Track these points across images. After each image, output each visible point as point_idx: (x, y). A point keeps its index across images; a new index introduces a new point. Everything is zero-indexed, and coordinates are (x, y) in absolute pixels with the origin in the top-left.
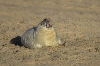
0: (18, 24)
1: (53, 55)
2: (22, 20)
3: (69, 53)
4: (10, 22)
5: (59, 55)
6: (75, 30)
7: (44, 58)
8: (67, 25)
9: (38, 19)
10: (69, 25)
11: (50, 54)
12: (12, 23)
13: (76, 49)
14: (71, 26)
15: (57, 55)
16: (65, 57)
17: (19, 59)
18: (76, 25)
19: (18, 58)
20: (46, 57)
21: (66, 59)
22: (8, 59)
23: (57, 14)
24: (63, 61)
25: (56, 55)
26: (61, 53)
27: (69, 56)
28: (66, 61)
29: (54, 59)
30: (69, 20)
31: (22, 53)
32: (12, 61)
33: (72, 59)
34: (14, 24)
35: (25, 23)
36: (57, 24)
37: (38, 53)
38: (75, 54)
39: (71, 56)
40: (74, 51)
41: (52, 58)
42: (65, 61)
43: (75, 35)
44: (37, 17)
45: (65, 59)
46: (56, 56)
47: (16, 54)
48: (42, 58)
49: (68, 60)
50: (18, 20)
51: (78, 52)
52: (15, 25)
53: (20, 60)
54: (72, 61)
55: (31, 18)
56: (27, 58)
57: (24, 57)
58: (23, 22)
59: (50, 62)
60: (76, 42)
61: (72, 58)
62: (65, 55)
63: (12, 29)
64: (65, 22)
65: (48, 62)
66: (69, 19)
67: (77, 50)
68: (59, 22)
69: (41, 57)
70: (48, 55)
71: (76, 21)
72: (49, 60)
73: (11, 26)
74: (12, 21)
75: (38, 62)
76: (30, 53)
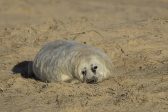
0: (45, 31)
1: (117, 94)
2: (54, 24)
3: (148, 89)
4: (28, 29)
5: (128, 93)
6: (159, 41)
7: (100, 99)
8: (144, 33)
9: (84, 20)
10: (149, 33)
11: (111, 92)
12: (33, 29)
13: (162, 79)
14: (151, 34)
15: (125, 94)
16: (141, 97)
17: (48, 103)
18: (162, 32)
19: (46, 101)
20: (103, 97)
21: (144, 101)
22: (26, 103)
23: (122, 10)
24: (137, 106)
25: (122, 93)
26: (134, 89)
27: (149, 95)
28: (144, 105)
29: (119, 101)
30: (147, 23)
31: (54, 90)
32: (36, 107)
33: (156, 100)
34: (36, 32)
35: (59, 28)
36: (123, 30)
38: (160, 90)
39: (153, 95)
40: (160, 85)
41: (115, 99)
42: (141, 104)
43: (161, 53)
44: (83, 18)
45: (140, 101)
46: (123, 95)
47: (41, 93)
48: (94, 100)
49: (147, 103)
50: (45, 23)
51: (166, 86)
52: (38, 33)
53: (51, 105)
55: (70, 19)
56: (64, 100)
57: (59, 98)
58: (55, 28)
59: (112, 107)
60: (162, 65)
61: (154, 98)
62: (141, 93)
63: (33, 41)
64: (140, 27)
65: (107, 108)
66: (147, 20)
67: (164, 83)
68: (128, 26)
69: (92, 98)
70: (107, 94)
71: (162, 22)
72: (108, 103)
73: (30, 35)
74: (32, 26)
75: (86, 108)
76: (71, 89)
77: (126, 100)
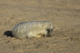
0: (9, 19)
1: (37, 44)
2: (12, 16)
3: (49, 42)
4: (2, 18)
5: (42, 44)
6: (54, 24)
7: (30, 46)
8: (48, 20)
9: (24, 15)
10: (50, 20)
11: (35, 43)
12: (4, 19)
13: (55, 39)
14: (51, 21)
15: (40, 44)
16: (47, 46)
17: (10, 48)
18: (55, 20)
19: (9, 47)
20: (32, 46)
21: (48, 47)
22: (1, 48)
23: (40, 11)
24: (45, 49)
25: (39, 44)
26: (44, 42)
27: (50, 45)
28: (48, 49)
29: (38, 47)
30: (49, 16)
31: (12, 43)
32: (5, 50)
33: (52, 47)
34: (5, 20)
35: (14, 18)
36: (40, 19)
37: (25, 43)
38: (54, 43)
39: (51, 45)
40: (54, 41)
41: (36, 46)
42: (46, 48)
43: (54, 28)
44: (24, 14)
45: (46, 47)
46: (39, 45)
47: (7, 44)
48: (28, 47)
49: (49, 48)
50: (9, 16)
51: (57, 41)
52: (6, 20)
53: (11, 49)
54: (52, 49)
55: (19, 14)
56: (16, 47)
57: (14, 46)
58: (13, 18)
59: (35, 50)
60: (55, 33)
61: (52, 46)
62: (47, 44)
63: (4, 23)
64: (46, 18)
65: (33, 50)
66: (49, 15)
67: (56, 40)
68: (42, 18)
69: (27, 46)
70: (33, 44)
71: (55, 16)
72: (34, 48)
73: (3, 21)
74: (4, 17)
75: (25, 50)
76: (19, 42)
77: (41, 47)
